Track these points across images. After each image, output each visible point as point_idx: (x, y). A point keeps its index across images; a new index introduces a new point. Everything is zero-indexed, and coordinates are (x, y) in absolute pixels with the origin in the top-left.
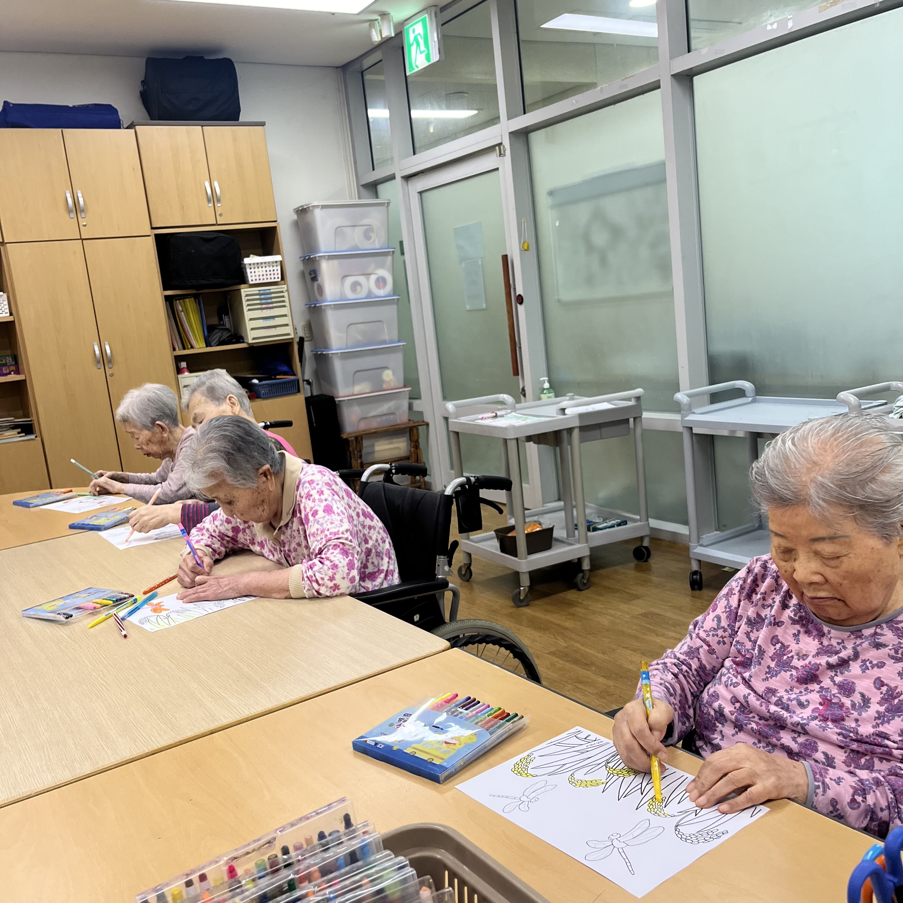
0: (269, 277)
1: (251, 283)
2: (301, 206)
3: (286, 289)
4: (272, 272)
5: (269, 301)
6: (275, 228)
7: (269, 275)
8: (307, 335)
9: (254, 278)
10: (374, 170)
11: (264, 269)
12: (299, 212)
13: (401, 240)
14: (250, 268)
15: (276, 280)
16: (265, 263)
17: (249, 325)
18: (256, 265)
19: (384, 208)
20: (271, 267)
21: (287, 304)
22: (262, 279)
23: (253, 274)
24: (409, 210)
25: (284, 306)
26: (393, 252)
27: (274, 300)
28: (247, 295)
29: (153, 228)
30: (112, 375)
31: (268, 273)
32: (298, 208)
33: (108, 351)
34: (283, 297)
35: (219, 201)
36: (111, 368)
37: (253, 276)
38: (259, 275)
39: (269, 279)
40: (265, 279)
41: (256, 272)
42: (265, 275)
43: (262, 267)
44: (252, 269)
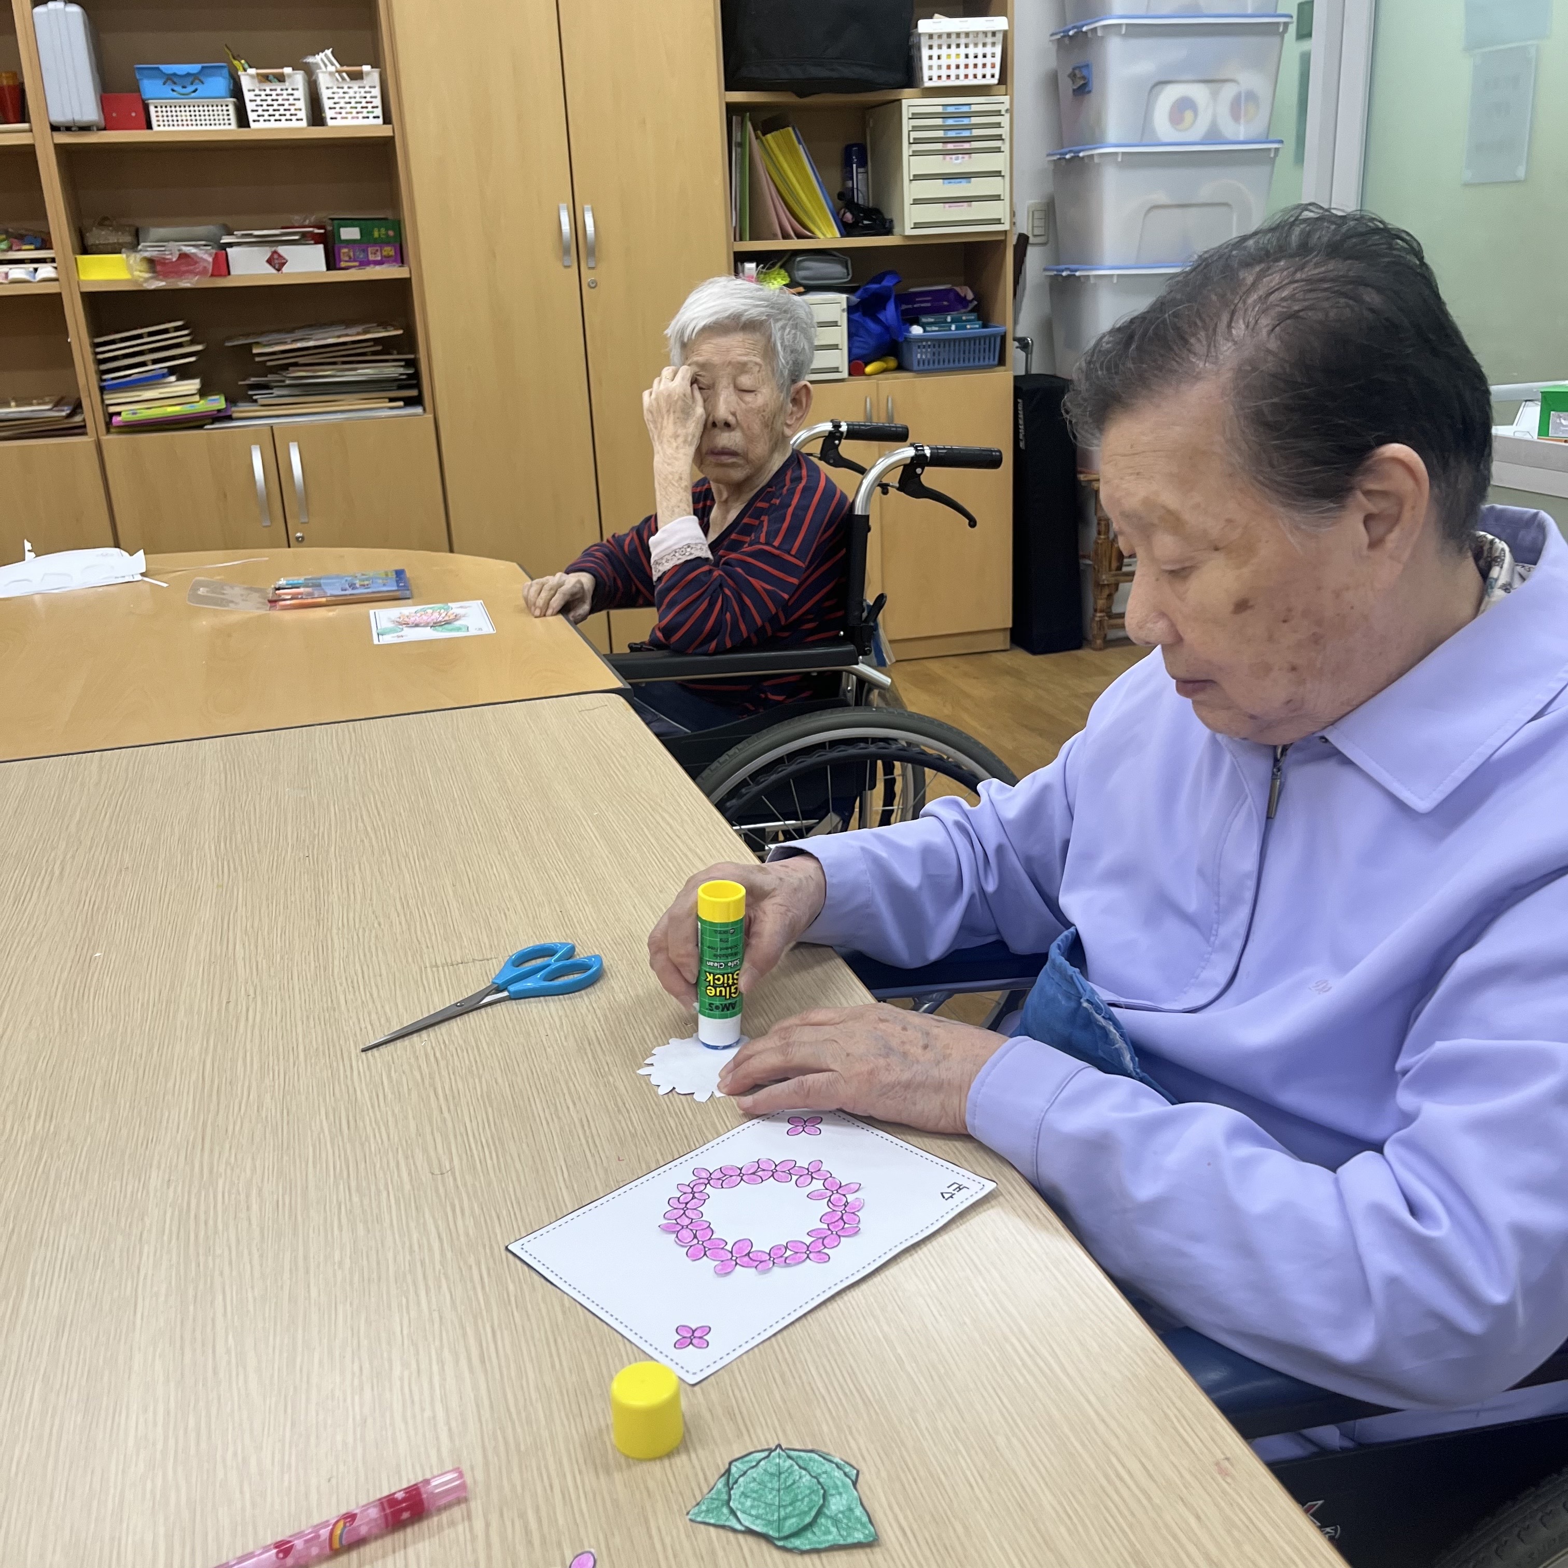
0: (971, 71)
1: (928, 84)
3: (1007, 106)
4: (980, 61)
5: (966, 133)
7: (971, 66)
8: (1036, 233)
9: (935, 73)
11: (962, 51)
14: (931, 47)
15: (989, 81)
16: (967, 34)
17: (911, 190)
18: (945, 37)
20: (981, 46)
21: (1005, 144)
22: (953, 77)
23: (935, 62)
25: (998, 150)
26: (1283, 25)
27: (974, 132)
28: (915, 116)
31: (971, 62)
33: (590, 228)
34: (998, 125)
36: (593, 268)
37: (935, 68)
38: (949, 67)
39: (971, 77)
40: (962, 77)
41: (944, 57)
42: (962, 67)
43: (958, 46)
44: (935, 48)
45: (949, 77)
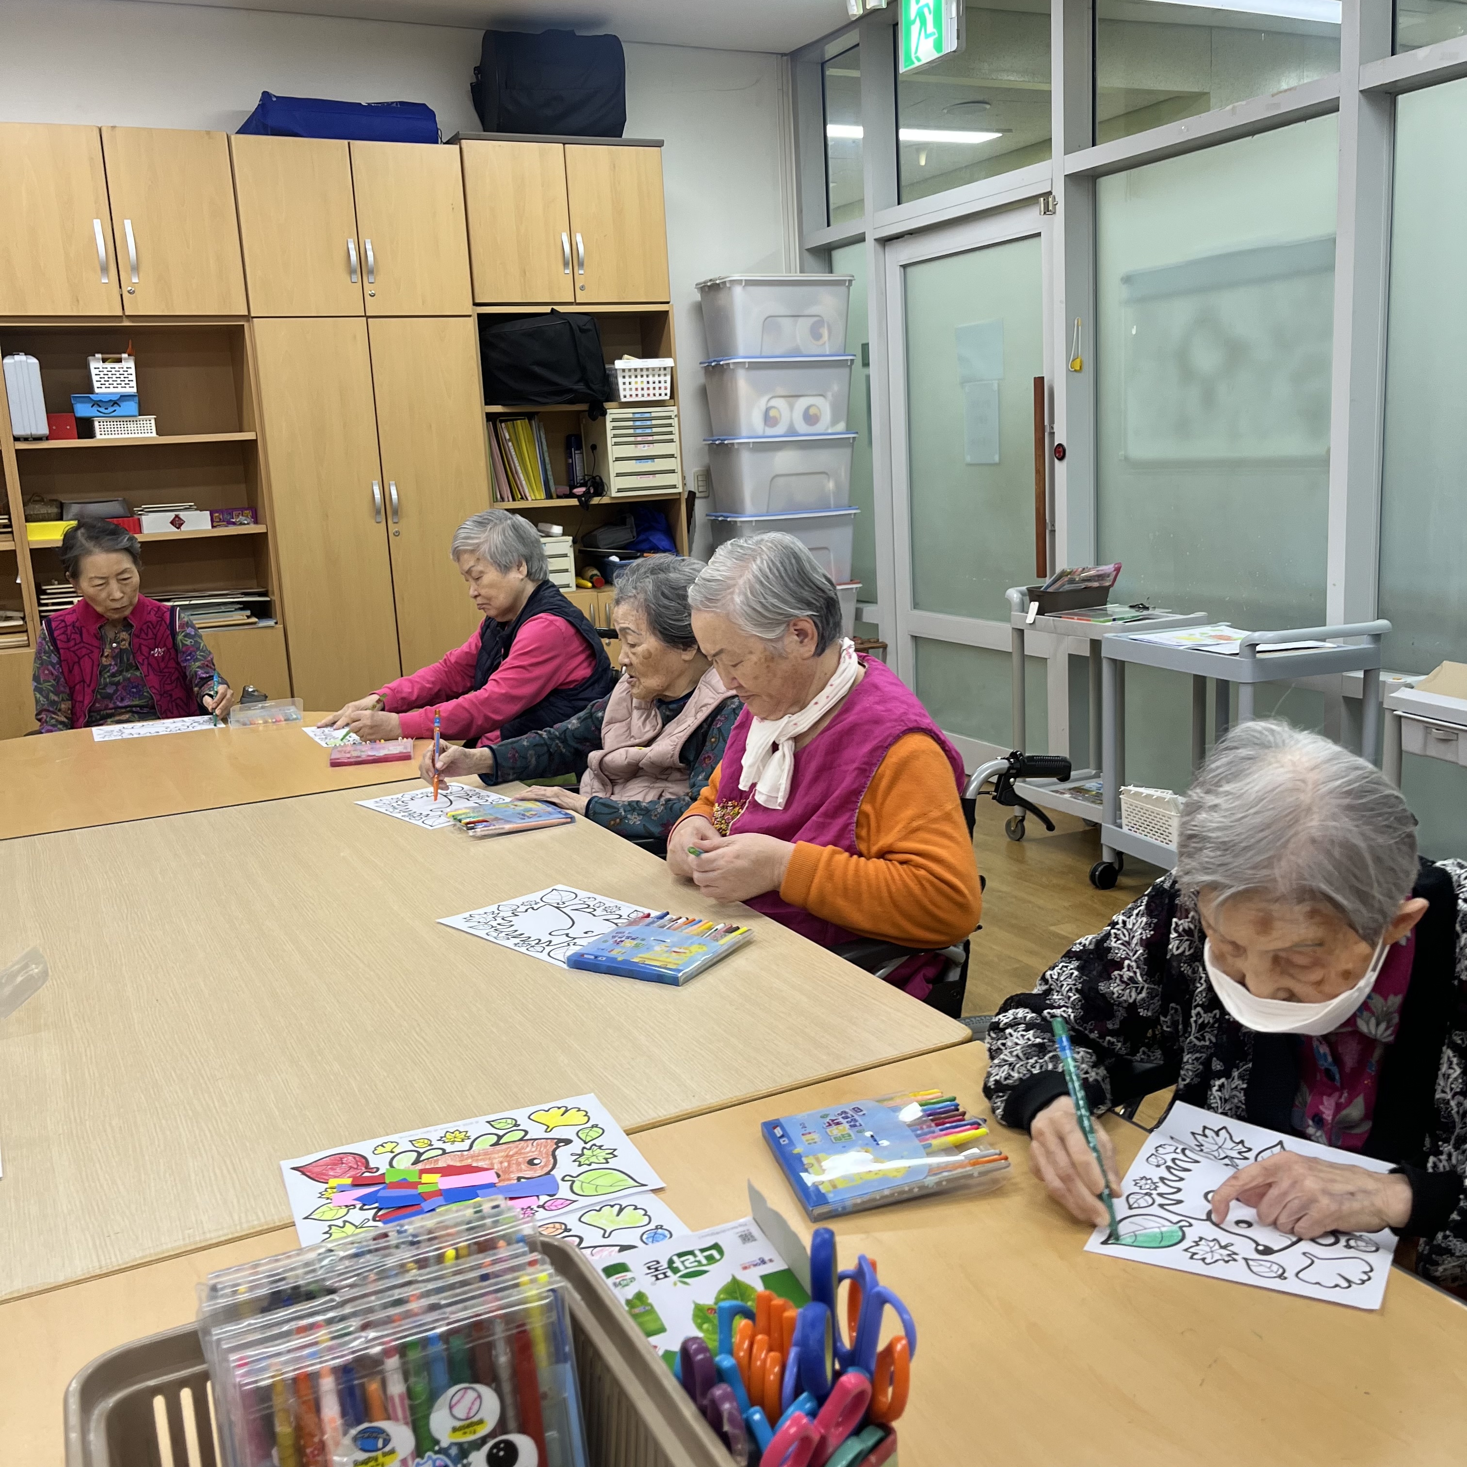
0: (651, 392)
1: (623, 400)
2: (711, 280)
3: (676, 413)
4: (657, 385)
5: (648, 431)
6: (666, 313)
7: (651, 389)
8: (701, 489)
9: (628, 393)
10: (829, 225)
11: (645, 379)
12: (707, 289)
13: (865, 342)
14: (624, 377)
15: (663, 398)
16: (647, 369)
17: (614, 468)
18: (633, 371)
19: (843, 289)
20: (657, 376)
21: (676, 437)
22: (640, 395)
23: (627, 386)
24: (883, 294)
25: (672, 441)
26: (852, 360)
27: (655, 430)
28: (614, 420)
29: (476, 304)
30: (397, 534)
31: (651, 386)
32: (705, 283)
33: (394, 495)
34: (670, 425)
35: (581, 265)
36: (396, 523)
37: (628, 390)
38: (637, 389)
39: (652, 395)
40: (646, 395)
41: (633, 383)
42: (645, 389)
43: (642, 376)
44: (627, 378)
45: (637, 395)
